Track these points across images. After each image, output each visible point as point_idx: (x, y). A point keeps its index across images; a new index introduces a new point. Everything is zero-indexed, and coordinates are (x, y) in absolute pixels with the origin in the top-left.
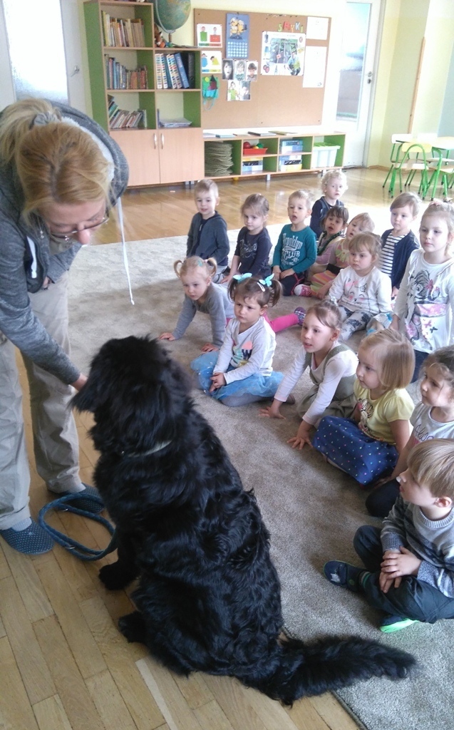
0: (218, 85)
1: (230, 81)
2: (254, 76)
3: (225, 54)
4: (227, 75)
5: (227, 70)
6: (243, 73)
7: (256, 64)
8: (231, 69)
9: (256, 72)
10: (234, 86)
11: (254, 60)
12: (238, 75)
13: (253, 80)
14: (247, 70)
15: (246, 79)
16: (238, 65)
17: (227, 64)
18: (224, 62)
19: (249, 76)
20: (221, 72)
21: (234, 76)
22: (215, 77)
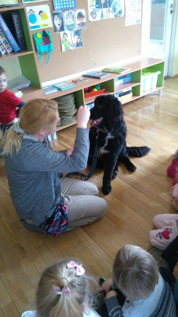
0: (51, 39)
1: (62, 33)
2: (83, 24)
3: (53, 8)
4: (58, 27)
5: (57, 22)
6: (73, 23)
7: (83, 12)
8: (61, 21)
9: (84, 20)
10: (66, 37)
11: (81, 8)
12: (68, 26)
13: (83, 28)
14: (76, 19)
15: (77, 28)
16: (68, 15)
17: (56, 17)
18: (53, 15)
19: (78, 25)
20: (52, 26)
21: (65, 28)
22: (47, 32)
